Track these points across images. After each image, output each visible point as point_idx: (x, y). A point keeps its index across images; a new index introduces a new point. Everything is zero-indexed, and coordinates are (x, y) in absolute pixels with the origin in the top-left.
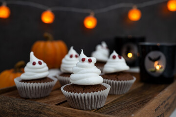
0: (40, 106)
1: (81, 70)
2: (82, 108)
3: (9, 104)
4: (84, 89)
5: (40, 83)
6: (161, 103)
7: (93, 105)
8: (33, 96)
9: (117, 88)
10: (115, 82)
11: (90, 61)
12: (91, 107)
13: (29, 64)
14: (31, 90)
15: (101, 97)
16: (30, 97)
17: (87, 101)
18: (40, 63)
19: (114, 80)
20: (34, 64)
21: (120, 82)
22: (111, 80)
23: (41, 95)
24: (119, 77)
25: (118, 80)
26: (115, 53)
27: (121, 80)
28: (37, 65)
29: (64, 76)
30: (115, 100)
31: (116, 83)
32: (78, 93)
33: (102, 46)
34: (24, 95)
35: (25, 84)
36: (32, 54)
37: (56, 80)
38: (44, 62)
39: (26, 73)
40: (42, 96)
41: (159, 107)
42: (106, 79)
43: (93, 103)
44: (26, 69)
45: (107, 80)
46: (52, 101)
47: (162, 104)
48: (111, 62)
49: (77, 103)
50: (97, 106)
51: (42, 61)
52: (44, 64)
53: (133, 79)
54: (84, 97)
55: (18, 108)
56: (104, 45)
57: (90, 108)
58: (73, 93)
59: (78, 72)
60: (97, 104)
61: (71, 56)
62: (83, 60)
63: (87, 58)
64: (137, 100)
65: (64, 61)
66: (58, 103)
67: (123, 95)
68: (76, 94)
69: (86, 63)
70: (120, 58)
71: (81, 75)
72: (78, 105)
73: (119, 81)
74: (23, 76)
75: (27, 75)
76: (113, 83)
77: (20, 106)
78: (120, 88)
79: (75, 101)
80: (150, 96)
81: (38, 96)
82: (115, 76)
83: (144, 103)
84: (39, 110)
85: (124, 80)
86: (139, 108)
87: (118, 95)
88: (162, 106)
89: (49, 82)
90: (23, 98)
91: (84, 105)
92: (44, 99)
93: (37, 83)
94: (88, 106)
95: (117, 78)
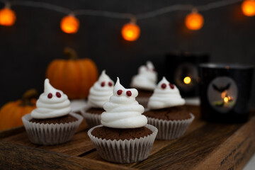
0: (58, 157)
1: (116, 107)
2: (117, 161)
3: (14, 153)
4: (120, 134)
5: (59, 123)
6: (230, 152)
7: (133, 157)
8: (49, 141)
9: (167, 131)
10: (164, 122)
11: (129, 94)
12: (130, 160)
13: (43, 97)
14: (46, 133)
15: (144, 145)
16: (44, 143)
17: (124, 152)
18: (58, 95)
19: (164, 120)
20: (50, 96)
21: (172, 122)
22: (159, 119)
23: (59, 140)
24: (170, 115)
25: (168, 120)
26: (164, 81)
27: (172, 120)
28: (55, 98)
29: (92, 113)
30: (165, 149)
31: (166, 124)
32: (112, 140)
33: (147, 68)
34: (36, 141)
35: (37, 125)
36: (47, 81)
37: (81, 119)
38: (65, 93)
39: (38, 109)
40: (61, 142)
41: (226, 159)
42: (152, 117)
43: (133, 154)
44: (38, 103)
45: (153, 119)
46: (76, 150)
47: (230, 155)
48: (159, 93)
49: (110, 153)
50: (138, 157)
51: (61, 92)
52: (64, 97)
53: (190, 117)
54: (121, 146)
55: (28, 159)
56: (150, 66)
57: (128, 161)
58: (105, 140)
59: (111, 109)
60: (138, 155)
62: (119, 93)
63: (125, 90)
64: (195, 148)
65: (92, 90)
66: (83, 152)
67: (175, 141)
68: (109, 142)
69: (123, 97)
70: (172, 88)
71: (116, 115)
72: (112, 156)
73: (170, 121)
74: (35, 113)
75: (40, 112)
76: (161, 123)
77: (30, 156)
78: (171, 131)
79: (108, 150)
80: (214, 143)
81: (56, 142)
82: (165, 113)
83: (205, 153)
84: (57, 163)
85: (177, 120)
86: (198, 160)
87: (168, 140)
88: (231, 157)
89: (71, 122)
90: (33, 144)
91: (120, 157)
92: (64, 146)
93: (54, 124)
94: (126, 158)
95: (168, 117)
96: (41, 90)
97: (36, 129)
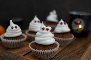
2: (42, 58)
4: (43, 47)
8: (12, 47)
12: (48, 58)
13: (9, 28)
14: (11, 44)
15: (53, 52)
16: (10, 47)
17: (45, 55)
18: (16, 27)
19: (61, 38)
20: (12, 28)
22: (59, 38)
23: (16, 46)
25: (63, 38)
26: (62, 21)
27: (65, 38)
28: (14, 29)
29: (31, 34)
32: (40, 50)
33: (53, 13)
34: (7, 46)
35: (7, 40)
36: (11, 21)
38: (19, 26)
40: (17, 47)
43: (49, 56)
44: (7, 30)
48: (59, 26)
49: (39, 55)
50: (51, 57)
52: (19, 28)
54: (44, 52)
57: (47, 58)
60: (51, 56)
61: (35, 22)
62: (43, 29)
65: (31, 24)
66: (27, 53)
68: (38, 51)
69: (45, 31)
70: (65, 24)
72: (39, 56)
74: (6, 35)
75: (8, 34)
81: (15, 47)
82: (62, 35)
85: (67, 38)
89: (22, 39)
90: (5, 47)
91: (43, 57)
92: (19, 49)
93: (14, 40)
94: (46, 57)
95: (63, 37)
96: (9, 24)
97: (6, 42)
